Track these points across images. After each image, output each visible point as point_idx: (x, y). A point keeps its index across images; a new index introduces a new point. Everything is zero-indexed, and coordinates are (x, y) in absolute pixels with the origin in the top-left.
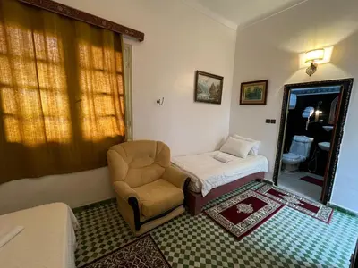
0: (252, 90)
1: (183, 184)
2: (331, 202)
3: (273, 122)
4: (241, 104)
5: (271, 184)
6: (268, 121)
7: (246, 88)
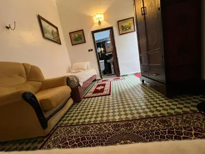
0: (77, 35)
1: (65, 83)
2: (121, 75)
3: (92, 50)
4: (73, 45)
5: (100, 80)
6: (89, 51)
7: (73, 36)
